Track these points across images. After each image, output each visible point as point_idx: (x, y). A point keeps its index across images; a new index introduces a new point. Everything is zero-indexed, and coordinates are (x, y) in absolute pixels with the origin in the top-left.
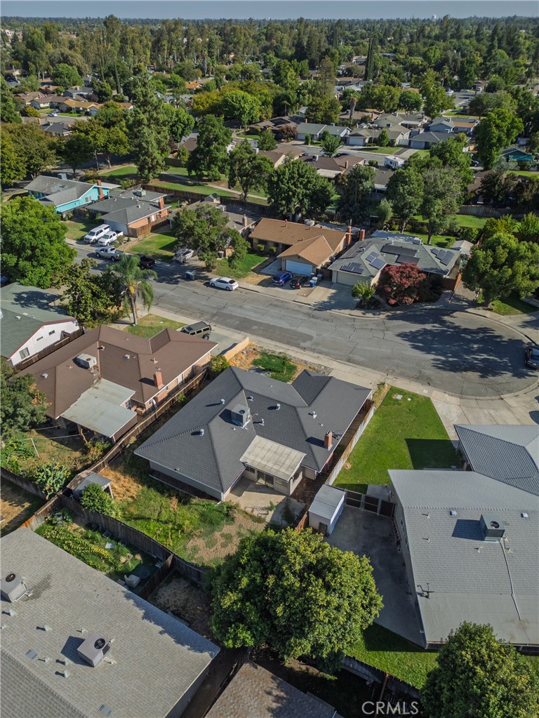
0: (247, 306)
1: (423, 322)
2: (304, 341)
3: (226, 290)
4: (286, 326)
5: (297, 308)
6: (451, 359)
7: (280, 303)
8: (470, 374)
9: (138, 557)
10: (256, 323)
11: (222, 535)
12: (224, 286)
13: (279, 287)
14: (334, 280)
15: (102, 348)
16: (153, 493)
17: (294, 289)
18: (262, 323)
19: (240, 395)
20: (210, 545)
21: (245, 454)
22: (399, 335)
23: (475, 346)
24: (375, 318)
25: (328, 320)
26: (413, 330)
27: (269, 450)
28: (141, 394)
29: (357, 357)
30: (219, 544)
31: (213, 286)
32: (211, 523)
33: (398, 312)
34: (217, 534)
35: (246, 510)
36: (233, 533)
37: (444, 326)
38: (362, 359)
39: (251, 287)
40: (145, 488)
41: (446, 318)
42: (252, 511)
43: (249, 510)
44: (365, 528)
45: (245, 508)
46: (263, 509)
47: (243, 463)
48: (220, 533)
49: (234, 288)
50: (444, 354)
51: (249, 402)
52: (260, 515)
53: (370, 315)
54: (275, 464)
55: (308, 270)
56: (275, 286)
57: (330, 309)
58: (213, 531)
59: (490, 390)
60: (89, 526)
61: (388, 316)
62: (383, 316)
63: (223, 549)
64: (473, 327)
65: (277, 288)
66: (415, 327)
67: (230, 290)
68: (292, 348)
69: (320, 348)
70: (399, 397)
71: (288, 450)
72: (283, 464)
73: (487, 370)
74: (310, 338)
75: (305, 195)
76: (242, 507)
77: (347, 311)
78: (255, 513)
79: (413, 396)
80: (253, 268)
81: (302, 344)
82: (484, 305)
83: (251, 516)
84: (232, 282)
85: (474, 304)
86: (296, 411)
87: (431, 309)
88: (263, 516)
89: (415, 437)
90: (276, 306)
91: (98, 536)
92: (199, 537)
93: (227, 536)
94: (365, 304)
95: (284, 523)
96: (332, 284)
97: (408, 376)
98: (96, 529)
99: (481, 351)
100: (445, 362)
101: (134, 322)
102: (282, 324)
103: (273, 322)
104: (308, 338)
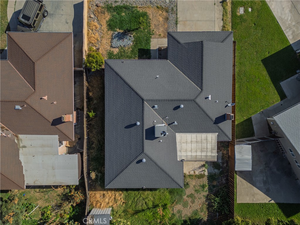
11: (188, 196)
19: (146, 109)
20: (185, 205)
27: (191, 141)
28: (64, 135)
30: (189, 202)
34: (185, 197)
35: (191, 173)
36: (193, 192)
40: (124, 192)
42: (194, 172)
43: (192, 173)
44: (262, 151)
45: (189, 172)
46: (200, 168)
48: (186, 196)
51: (156, 110)
52: (200, 173)
54: (202, 151)
58: (181, 196)
63: (194, 205)
70: (242, 11)
71: (204, 135)
72: (207, 149)
76: (187, 173)
78: (197, 173)
83: (196, 176)
86: (197, 104)
88: (202, 173)
92: (177, 204)
93: (191, 196)
95: (216, 171)
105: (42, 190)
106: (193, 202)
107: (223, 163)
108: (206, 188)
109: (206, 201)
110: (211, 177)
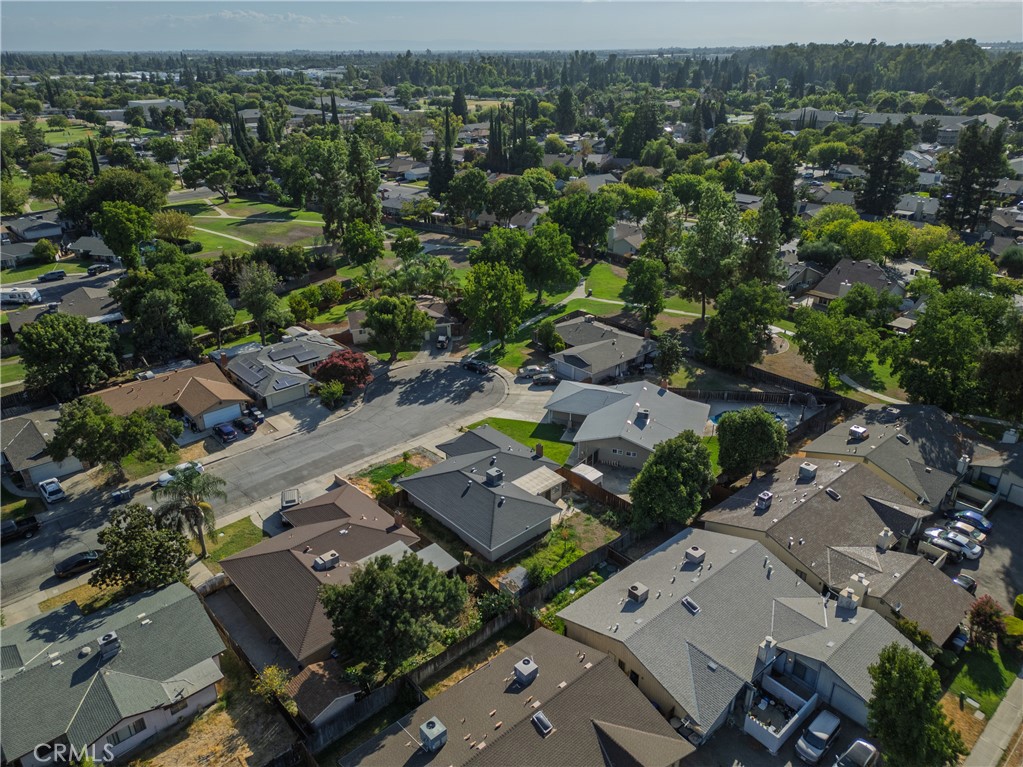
0: (253, 469)
1: (389, 390)
4: (322, 454)
5: (293, 441)
6: (451, 396)
8: (473, 395)
10: (296, 471)
13: (234, 441)
14: (270, 406)
16: (527, 560)
17: (253, 433)
18: (302, 467)
21: (529, 492)
22: (399, 404)
23: (443, 382)
24: (359, 407)
25: (336, 431)
26: (398, 397)
27: (530, 480)
29: (413, 432)
33: (364, 395)
34: (582, 535)
36: (585, 528)
37: (405, 384)
39: (208, 459)
41: (392, 380)
47: (538, 495)
49: (203, 467)
50: (442, 396)
52: (573, 514)
53: (351, 409)
54: (547, 481)
55: (234, 412)
57: (318, 425)
58: (579, 537)
59: (498, 395)
60: (547, 601)
61: (362, 401)
62: (360, 404)
64: (418, 374)
65: (236, 444)
66: (394, 396)
69: (380, 445)
71: (536, 472)
72: (549, 477)
73: (476, 387)
75: (107, 349)
77: (331, 417)
79: (482, 422)
81: (365, 452)
82: (393, 360)
83: (572, 518)
85: (385, 363)
86: (504, 453)
88: (575, 512)
89: (530, 434)
90: (273, 452)
91: (563, 593)
93: (586, 531)
94: (333, 404)
95: (584, 505)
96: (270, 410)
97: (459, 418)
98: (555, 595)
99: (451, 382)
100: (452, 399)
101: (204, 552)
102: (317, 456)
103: (308, 459)
104: (360, 447)
106: (596, 535)
108: (593, 519)
109: (605, 526)
110: (585, 510)
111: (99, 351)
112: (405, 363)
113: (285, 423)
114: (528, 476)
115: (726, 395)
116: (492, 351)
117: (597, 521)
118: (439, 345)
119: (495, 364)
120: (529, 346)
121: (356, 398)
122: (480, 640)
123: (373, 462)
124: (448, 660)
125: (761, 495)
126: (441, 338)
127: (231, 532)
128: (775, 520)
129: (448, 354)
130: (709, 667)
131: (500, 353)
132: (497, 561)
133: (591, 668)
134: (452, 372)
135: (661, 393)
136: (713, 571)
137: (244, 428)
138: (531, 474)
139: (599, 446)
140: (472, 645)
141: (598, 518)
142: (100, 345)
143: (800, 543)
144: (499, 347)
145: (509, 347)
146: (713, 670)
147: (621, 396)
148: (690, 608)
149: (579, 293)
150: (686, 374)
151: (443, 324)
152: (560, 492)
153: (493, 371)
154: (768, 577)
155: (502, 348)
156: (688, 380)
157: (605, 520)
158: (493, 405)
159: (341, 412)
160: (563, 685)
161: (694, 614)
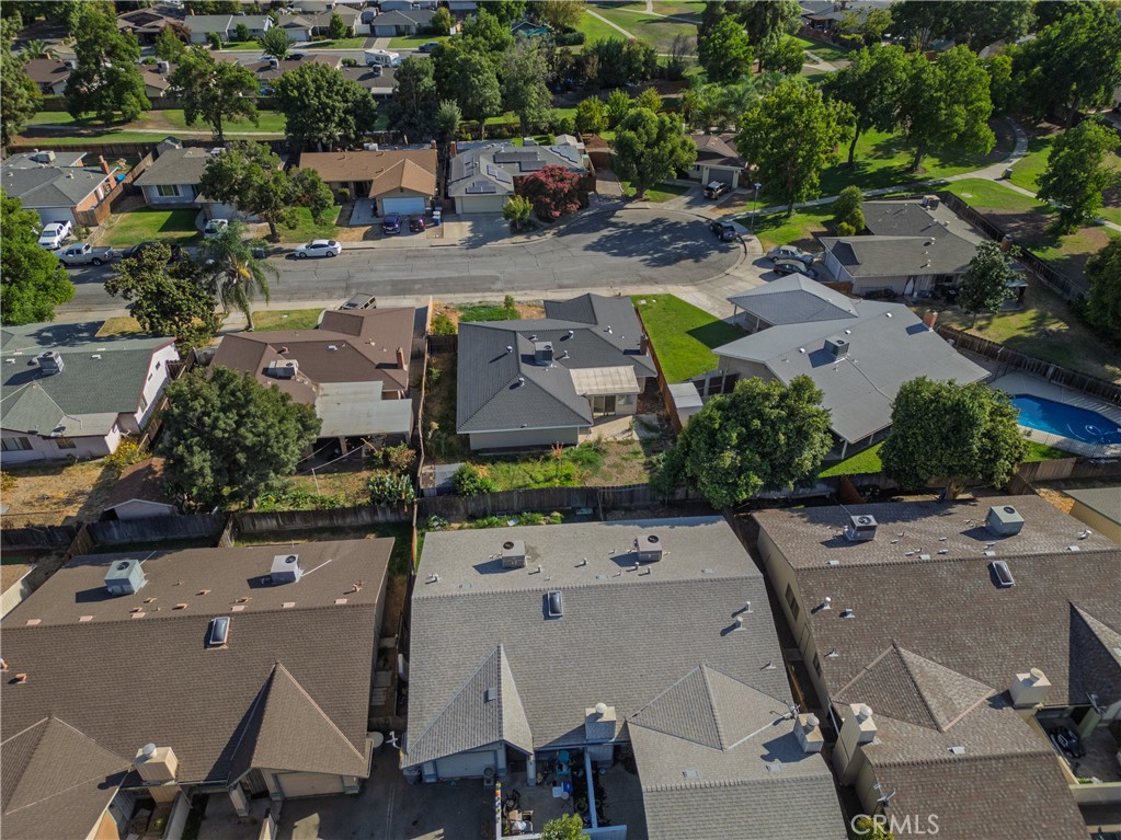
0: (381, 267)
1: (596, 230)
2: (493, 283)
3: (327, 256)
4: (455, 274)
5: (444, 253)
6: (656, 256)
7: (417, 253)
8: (682, 262)
9: (556, 514)
10: (415, 282)
11: (610, 466)
12: (322, 251)
13: (394, 235)
14: (459, 210)
15: (284, 350)
16: (504, 466)
17: (418, 232)
18: (421, 280)
19: (519, 338)
20: (605, 477)
21: (577, 388)
22: (587, 248)
23: (665, 237)
24: (543, 239)
25: (494, 255)
26: (595, 240)
27: (595, 375)
28: (390, 381)
29: (565, 282)
30: (614, 474)
31: (304, 257)
32: (589, 462)
33: (562, 227)
34: (605, 468)
35: (609, 440)
36: (619, 461)
37: (619, 228)
38: (571, 282)
39: (356, 244)
40: (490, 465)
41: (613, 220)
42: (615, 439)
43: (611, 440)
45: (606, 439)
46: (623, 433)
47: (584, 396)
49: (339, 250)
50: (645, 253)
52: (625, 439)
53: (535, 238)
54: (613, 384)
55: (419, 206)
56: (390, 235)
57: (485, 244)
58: (598, 468)
59: (712, 271)
60: (472, 518)
61: (554, 234)
62: (549, 235)
63: (623, 475)
64: (648, 221)
65: (394, 238)
66: (594, 237)
67: (333, 256)
68: (486, 294)
69: (516, 284)
70: (643, 302)
72: (621, 381)
73: (696, 255)
74: (497, 279)
75: (346, 112)
76: (603, 440)
77: (506, 241)
78: (620, 439)
79: (655, 297)
80: (334, 222)
81: (493, 287)
82: (638, 197)
83: (619, 442)
84: (332, 243)
85: (626, 199)
86: (593, 333)
87: (589, 216)
88: (629, 438)
89: (691, 328)
90: (416, 257)
91: (495, 519)
92: (590, 476)
93: (615, 465)
94: (521, 227)
95: (653, 434)
96: (458, 215)
97: (633, 283)
98: (484, 516)
99: (674, 240)
100: (654, 260)
101: (250, 326)
102: (446, 274)
103: (434, 275)
104: (494, 279)
105: (330, 476)
106: (621, 473)
107: (662, 425)
108: (642, 455)
109: (645, 469)
110: (645, 443)
111: (333, 111)
112: (647, 205)
113: (457, 231)
114: (598, 370)
115: (1051, 371)
116: (769, 217)
117: (642, 458)
118: (706, 193)
119: (755, 233)
120: (825, 224)
121: (550, 228)
122: (349, 520)
123: (488, 299)
124: (298, 524)
125: (856, 519)
126: (715, 185)
127: (294, 316)
128: (834, 563)
129: (710, 207)
130: (486, 694)
131: (776, 222)
132: (478, 451)
133: (341, 606)
134: (694, 229)
135: (912, 330)
136: (643, 580)
137: (413, 226)
138: (606, 370)
139: (741, 369)
140: (339, 522)
141: (648, 456)
142: (337, 104)
143: (844, 614)
144: (783, 214)
145: (796, 217)
146: (486, 700)
147: (847, 315)
148: (549, 607)
149: (992, 173)
150: (1028, 323)
151: (728, 167)
152: (633, 407)
153: (743, 242)
154: (724, 633)
155: (787, 217)
156: (1022, 332)
157: (651, 462)
158: (692, 282)
159: (520, 239)
160: (289, 605)
161: (547, 617)
